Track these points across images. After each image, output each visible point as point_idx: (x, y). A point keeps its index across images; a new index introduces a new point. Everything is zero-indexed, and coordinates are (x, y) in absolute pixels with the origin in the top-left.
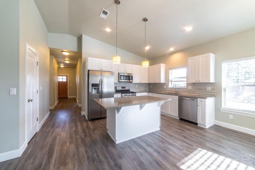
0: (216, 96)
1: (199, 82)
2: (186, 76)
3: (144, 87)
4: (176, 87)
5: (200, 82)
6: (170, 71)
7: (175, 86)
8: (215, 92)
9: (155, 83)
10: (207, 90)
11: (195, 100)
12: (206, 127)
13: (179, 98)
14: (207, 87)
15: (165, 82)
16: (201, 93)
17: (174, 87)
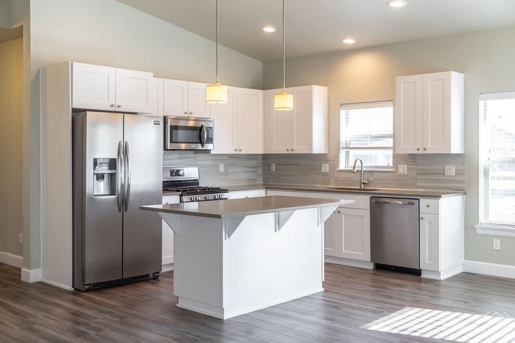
0: (466, 191)
1: (424, 152)
2: (392, 133)
3: (246, 169)
4: (363, 169)
5: (427, 152)
6: (343, 113)
7: (359, 164)
8: (462, 182)
9: (292, 152)
10: (446, 174)
11: (414, 204)
12: (440, 276)
13: (373, 201)
14: (446, 167)
15: (327, 153)
16: (432, 185)
17: (356, 169)
